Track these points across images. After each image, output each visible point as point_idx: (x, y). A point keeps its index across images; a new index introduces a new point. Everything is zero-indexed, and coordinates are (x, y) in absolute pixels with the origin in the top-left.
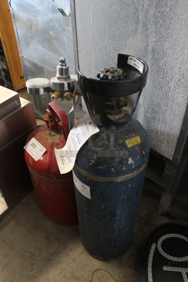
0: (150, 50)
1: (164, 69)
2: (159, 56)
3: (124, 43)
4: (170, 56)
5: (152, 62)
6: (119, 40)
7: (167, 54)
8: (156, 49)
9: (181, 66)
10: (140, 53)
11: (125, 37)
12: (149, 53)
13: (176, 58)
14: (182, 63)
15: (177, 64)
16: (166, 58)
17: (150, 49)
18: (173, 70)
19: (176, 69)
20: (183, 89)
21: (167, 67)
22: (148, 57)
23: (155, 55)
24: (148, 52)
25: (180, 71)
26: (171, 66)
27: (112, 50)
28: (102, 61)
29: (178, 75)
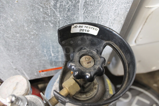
0: (81, 6)
1: (98, 17)
2: (93, 7)
3: (41, 10)
4: (106, 4)
5: (85, 16)
6: (33, 10)
7: (103, 3)
8: (89, 2)
9: (116, 8)
10: (68, 13)
11: (41, 3)
12: (80, 9)
13: (112, 4)
14: (118, 5)
15: (113, 8)
16: (101, 7)
17: (81, 4)
18: (108, 14)
19: (111, 13)
20: (117, 25)
21: (102, 14)
22: (79, 13)
23: (87, 9)
24: (78, 9)
25: (115, 13)
26: (107, 11)
27: (25, 24)
28: (14, 40)
29: (113, 16)
